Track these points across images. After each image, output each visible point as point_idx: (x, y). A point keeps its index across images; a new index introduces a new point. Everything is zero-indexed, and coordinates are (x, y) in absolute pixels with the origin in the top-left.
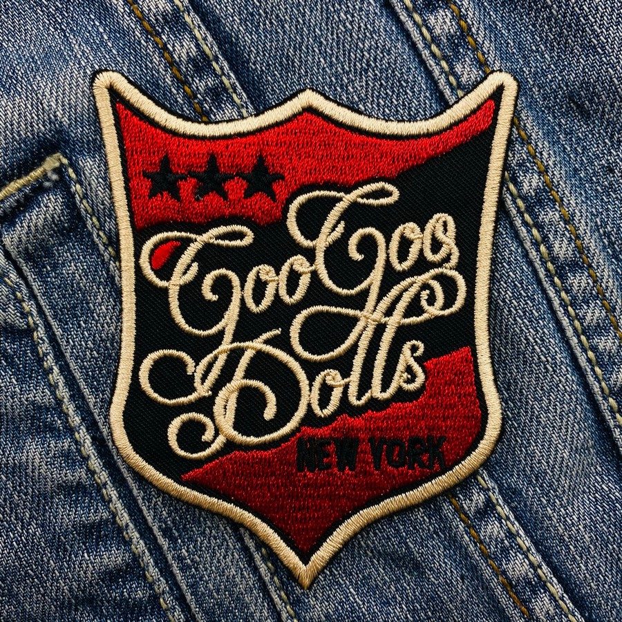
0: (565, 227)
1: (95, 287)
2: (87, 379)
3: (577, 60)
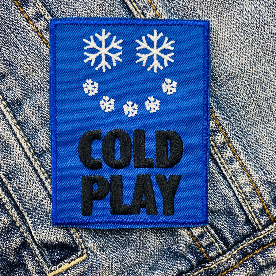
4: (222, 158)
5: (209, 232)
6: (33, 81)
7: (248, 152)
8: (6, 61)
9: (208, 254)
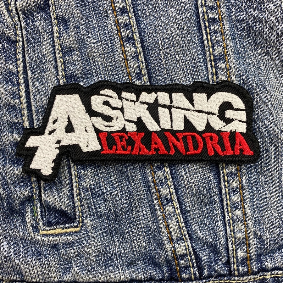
0: (226, 71)
1: (45, 34)
2: (31, 67)
3: (254, 11)
4: (229, 200)
5: (190, 257)
6: (96, 66)
7: (254, 204)
8: (80, 38)
9: (181, 275)
